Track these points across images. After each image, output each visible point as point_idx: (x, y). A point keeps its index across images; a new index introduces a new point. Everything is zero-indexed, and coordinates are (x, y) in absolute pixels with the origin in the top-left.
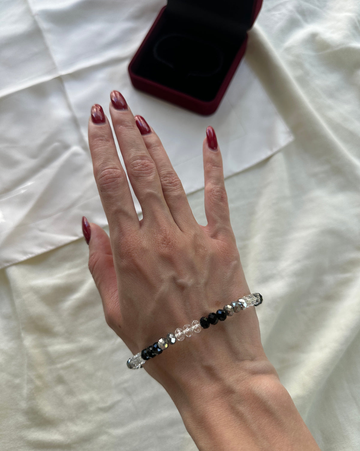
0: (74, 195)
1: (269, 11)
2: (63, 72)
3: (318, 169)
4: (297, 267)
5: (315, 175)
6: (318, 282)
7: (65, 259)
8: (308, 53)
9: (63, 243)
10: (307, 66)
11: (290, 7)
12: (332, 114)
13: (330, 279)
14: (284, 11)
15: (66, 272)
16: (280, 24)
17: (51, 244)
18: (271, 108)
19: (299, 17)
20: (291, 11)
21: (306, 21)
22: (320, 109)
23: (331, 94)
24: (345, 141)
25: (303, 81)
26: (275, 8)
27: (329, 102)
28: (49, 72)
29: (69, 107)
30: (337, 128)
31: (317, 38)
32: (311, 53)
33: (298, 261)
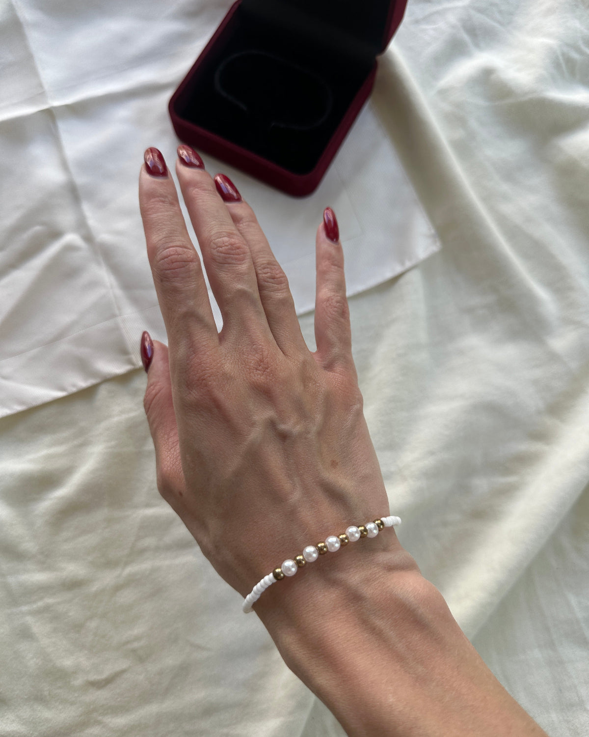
0: (64, 319)
1: (417, 22)
2: (56, 103)
3: (476, 300)
4: (429, 462)
5: (470, 311)
6: (463, 488)
7: (42, 429)
8: (476, 102)
9: (39, 402)
10: (473, 124)
11: (452, 18)
12: (507, 209)
13: (482, 484)
14: (441, 25)
15: (44, 452)
16: (434, 47)
17: (21, 403)
18: (408, 192)
19: (466, 37)
20: (453, 27)
21: (477, 46)
22: (488, 198)
23: (509, 174)
24: (525, 256)
25: (464, 148)
26: (427, 19)
27: (505, 187)
28: (31, 100)
29: (64, 165)
30: (514, 233)
31: (493, 77)
32: (481, 102)
33: (432, 453)
